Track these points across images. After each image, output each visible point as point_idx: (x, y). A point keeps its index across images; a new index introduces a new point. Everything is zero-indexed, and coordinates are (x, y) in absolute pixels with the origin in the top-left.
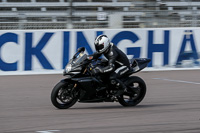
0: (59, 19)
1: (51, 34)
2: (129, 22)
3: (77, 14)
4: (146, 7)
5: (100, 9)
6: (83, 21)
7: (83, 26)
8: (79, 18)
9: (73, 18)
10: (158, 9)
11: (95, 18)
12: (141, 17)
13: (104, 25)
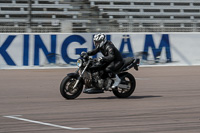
0: (20, 24)
1: (14, 37)
2: (77, 27)
3: (35, 20)
4: (90, 15)
5: (54, 17)
6: (40, 26)
7: (40, 30)
8: (37, 24)
9: (31, 24)
10: (101, 18)
11: (49, 24)
12: (87, 24)
13: (57, 30)
